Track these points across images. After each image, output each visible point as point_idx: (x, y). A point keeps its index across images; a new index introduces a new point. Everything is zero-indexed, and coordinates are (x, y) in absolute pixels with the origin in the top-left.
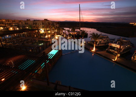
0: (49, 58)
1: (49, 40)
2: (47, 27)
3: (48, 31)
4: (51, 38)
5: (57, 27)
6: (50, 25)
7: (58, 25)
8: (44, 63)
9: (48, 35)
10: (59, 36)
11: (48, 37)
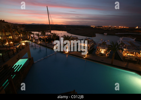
0: (15, 71)
1: (12, 48)
2: (6, 31)
3: (8, 36)
4: (14, 45)
5: (21, 31)
6: (11, 29)
7: (23, 29)
8: (7, 80)
9: (9, 42)
10: (26, 41)
11: (10, 44)
